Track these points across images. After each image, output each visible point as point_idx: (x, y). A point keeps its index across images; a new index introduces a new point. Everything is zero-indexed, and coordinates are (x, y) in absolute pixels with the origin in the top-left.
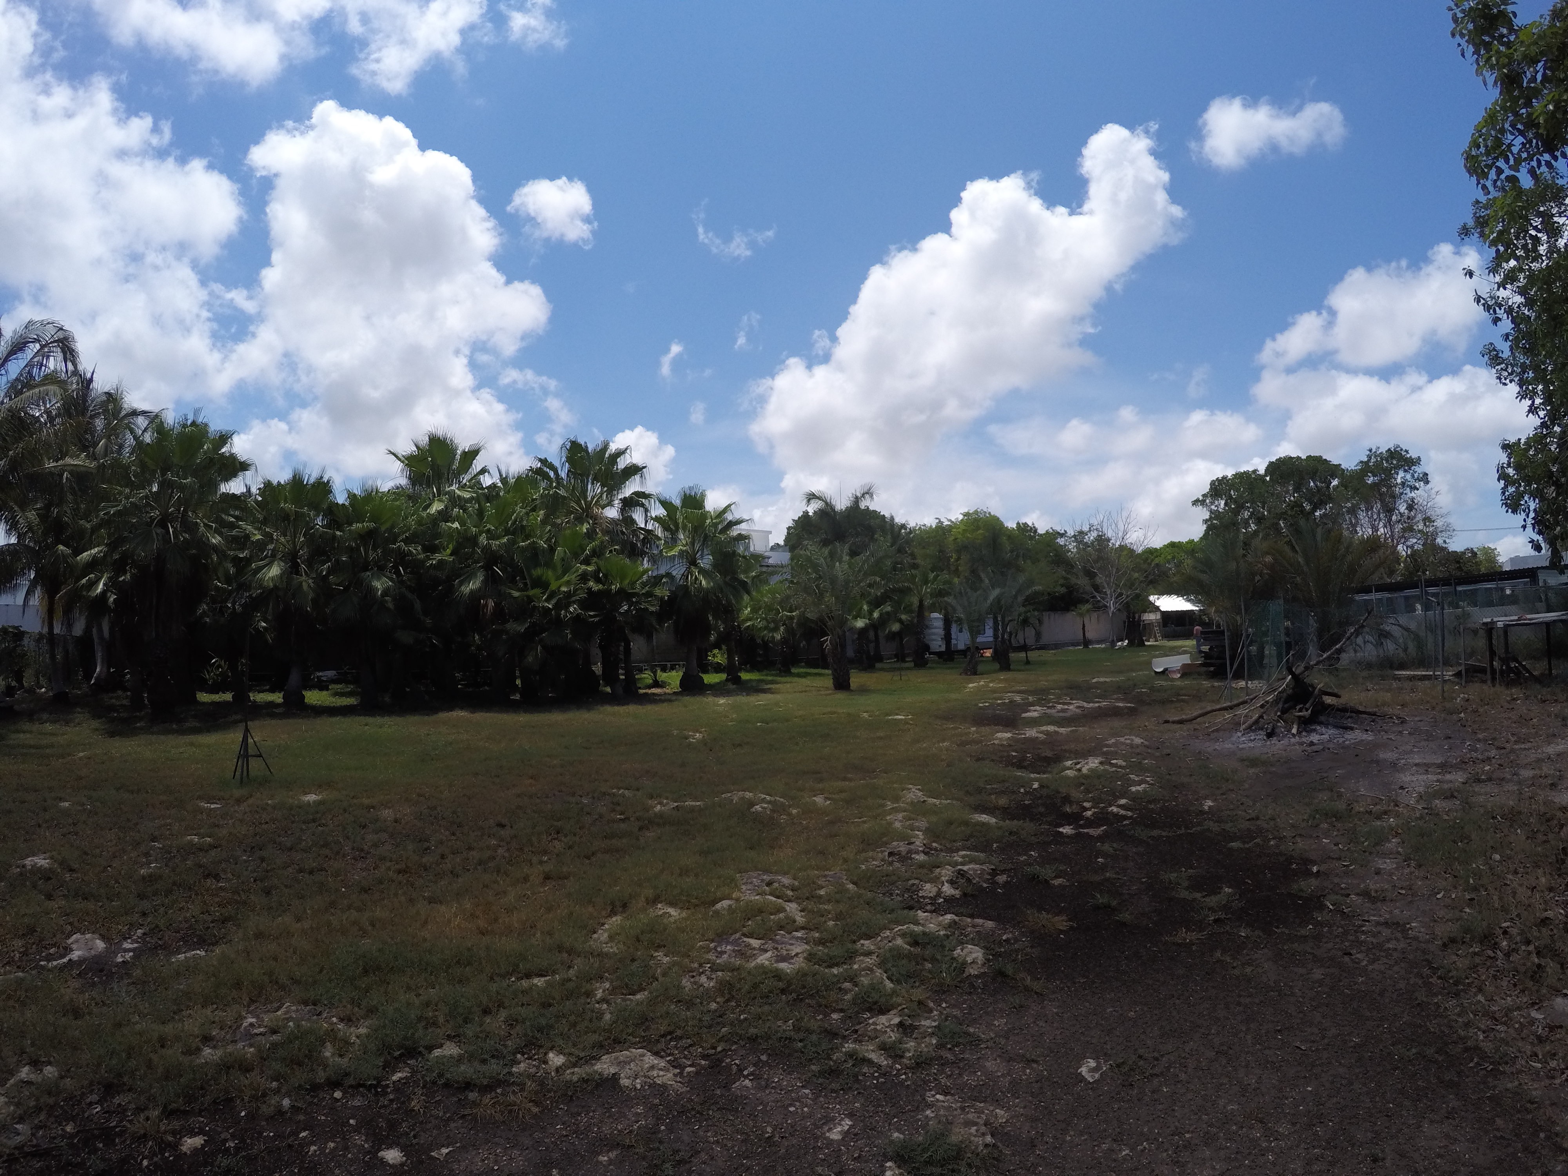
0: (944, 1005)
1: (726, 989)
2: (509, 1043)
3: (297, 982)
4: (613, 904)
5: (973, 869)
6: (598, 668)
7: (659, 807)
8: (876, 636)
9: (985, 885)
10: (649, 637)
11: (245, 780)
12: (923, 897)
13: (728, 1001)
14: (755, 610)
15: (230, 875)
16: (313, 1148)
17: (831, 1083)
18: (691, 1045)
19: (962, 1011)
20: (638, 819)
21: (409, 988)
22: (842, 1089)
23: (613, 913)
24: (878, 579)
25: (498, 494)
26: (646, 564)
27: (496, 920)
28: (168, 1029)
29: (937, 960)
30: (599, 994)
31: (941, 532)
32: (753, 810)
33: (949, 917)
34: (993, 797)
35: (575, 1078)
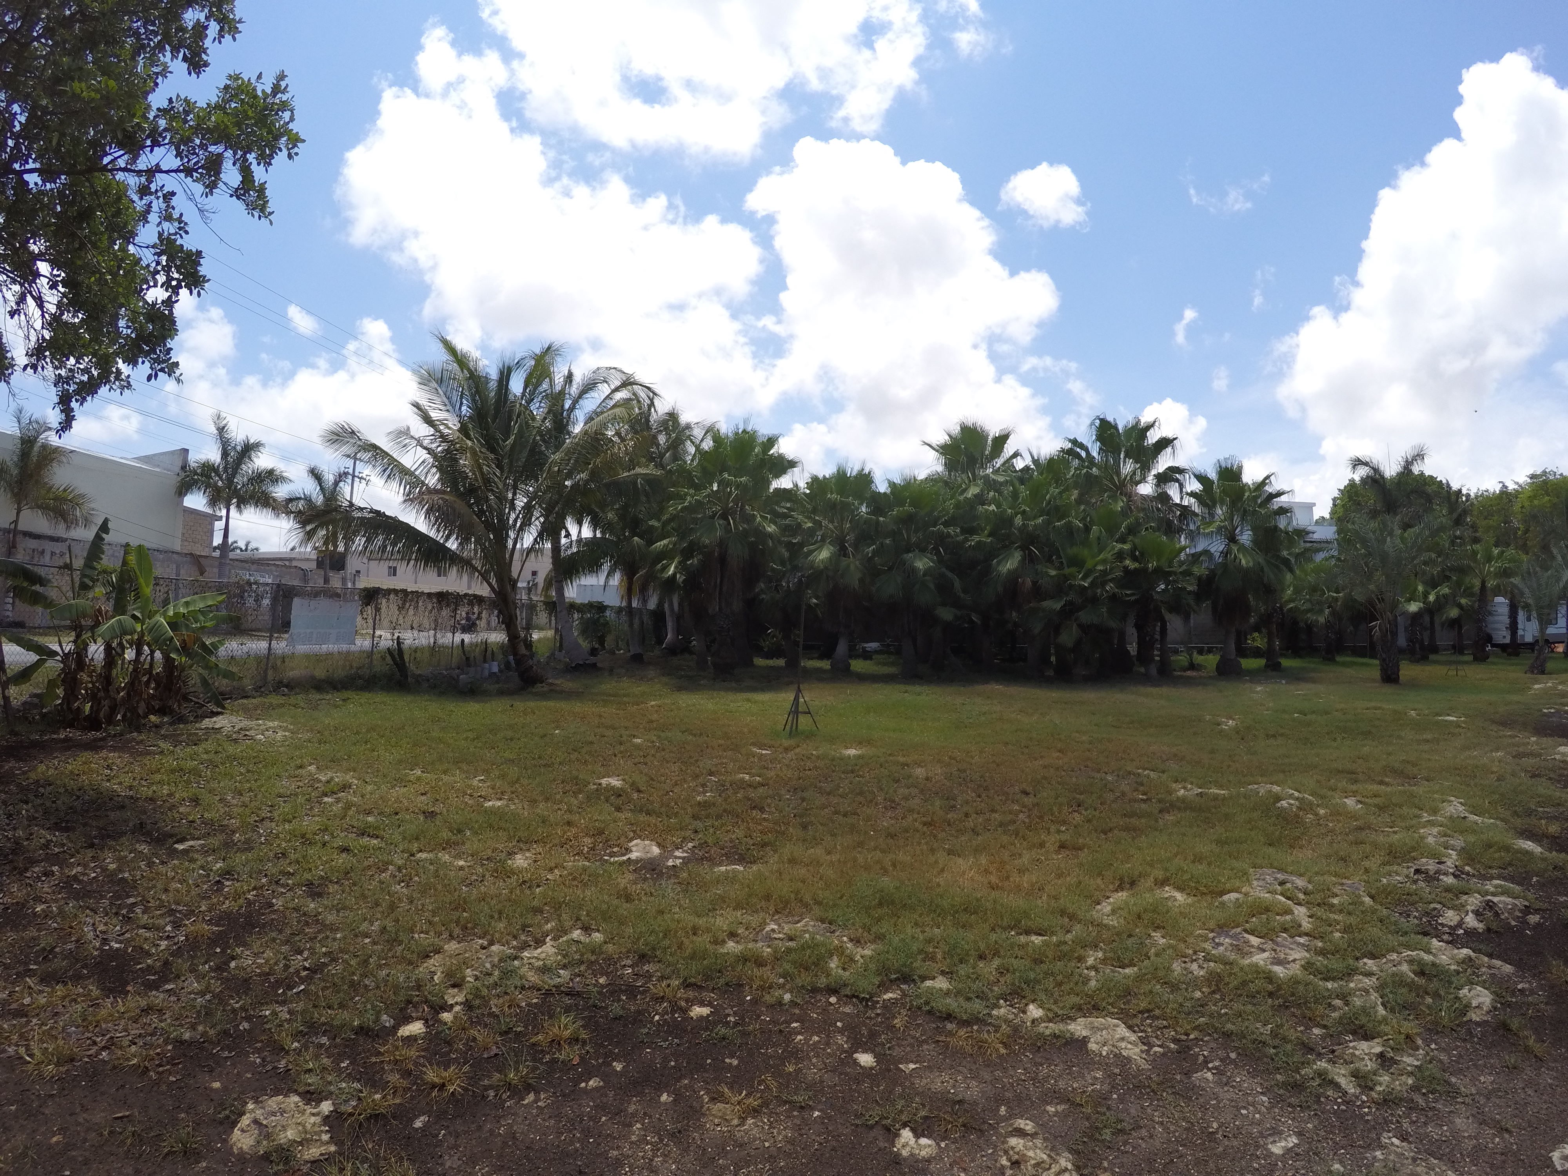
0: (1433, 1046)
1: (1215, 981)
2: (996, 989)
3: (819, 903)
4: (1121, 879)
5: (1504, 902)
6: (1133, 648)
7: (1182, 791)
8: (1432, 623)
9: (1513, 923)
10: (1187, 618)
11: (794, 732)
12: (1442, 925)
13: (1214, 992)
14: (1297, 591)
15: (773, 810)
16: (799, 1037)
17: (1291, 1096)
18: (1165, 1027)
19: (1450, 1058)
20: (1160, 801)
21: (916, 924)
22: (1300, 1106)
23: (1120, 888)
24: (1434, 556)
25: (1031, 477)
26: (1183, 541)
27: (1008, 878)
28: (701, 922)
29: (1440, 996)
30: (1090, 961)
31: (1505, 497)
32: (1279, 805)
33: (1465, 951)
34: (1543, 822)
35: (1048, 1032)
